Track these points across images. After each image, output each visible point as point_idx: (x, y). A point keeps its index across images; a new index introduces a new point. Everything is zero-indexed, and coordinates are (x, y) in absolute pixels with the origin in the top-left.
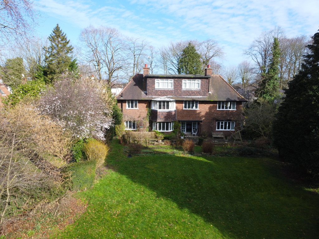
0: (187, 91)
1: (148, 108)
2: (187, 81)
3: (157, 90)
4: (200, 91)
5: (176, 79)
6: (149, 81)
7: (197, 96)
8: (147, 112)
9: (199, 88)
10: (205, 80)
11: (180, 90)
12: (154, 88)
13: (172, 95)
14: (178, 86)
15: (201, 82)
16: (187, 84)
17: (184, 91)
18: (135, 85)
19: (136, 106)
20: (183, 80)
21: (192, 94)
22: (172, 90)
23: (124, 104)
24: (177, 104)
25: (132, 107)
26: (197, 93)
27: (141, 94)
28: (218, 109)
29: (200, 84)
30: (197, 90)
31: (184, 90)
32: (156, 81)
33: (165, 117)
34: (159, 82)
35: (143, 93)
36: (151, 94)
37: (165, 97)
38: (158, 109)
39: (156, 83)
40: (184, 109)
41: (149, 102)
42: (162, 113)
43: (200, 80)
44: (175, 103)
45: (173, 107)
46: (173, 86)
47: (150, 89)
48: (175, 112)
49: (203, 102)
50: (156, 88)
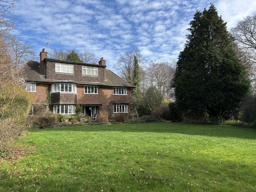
0: (87, 77)
1: (48, 92)
2: (86, 68)
3: (57, 74)
4: (98, 78)
6: (49, 64)
8: (46, 95)
10: (102, 68)
11: (81, 76)
12: (54, 71)
13: (72, 80)
14: (78, 72)
15: (98, 70)
16: (86, 71)
17: (84, 77)
18: (31, 70)
19: (33, 89)
21: (92, 80)
22: (72, 74)
24: (78, 89)
26: (95, 79)
27: (39, 77)
28: (113, 94)
32: (57, 65)
33: (67, 99)
34: (59, 66)
35: (41, 76)
36: (51, 77)
37: (66, 81)
38: (60, 92)
39: (56, 67)
40: (84, 93)
41: (49, 85)
42: (65, 95)
43: (97, 68)
44: (76, 87)
45: (75, 90)
46: (73, 71)
47: (50, 72)
48: (76, 96)
49: (101, 87)
50: (56, 71)
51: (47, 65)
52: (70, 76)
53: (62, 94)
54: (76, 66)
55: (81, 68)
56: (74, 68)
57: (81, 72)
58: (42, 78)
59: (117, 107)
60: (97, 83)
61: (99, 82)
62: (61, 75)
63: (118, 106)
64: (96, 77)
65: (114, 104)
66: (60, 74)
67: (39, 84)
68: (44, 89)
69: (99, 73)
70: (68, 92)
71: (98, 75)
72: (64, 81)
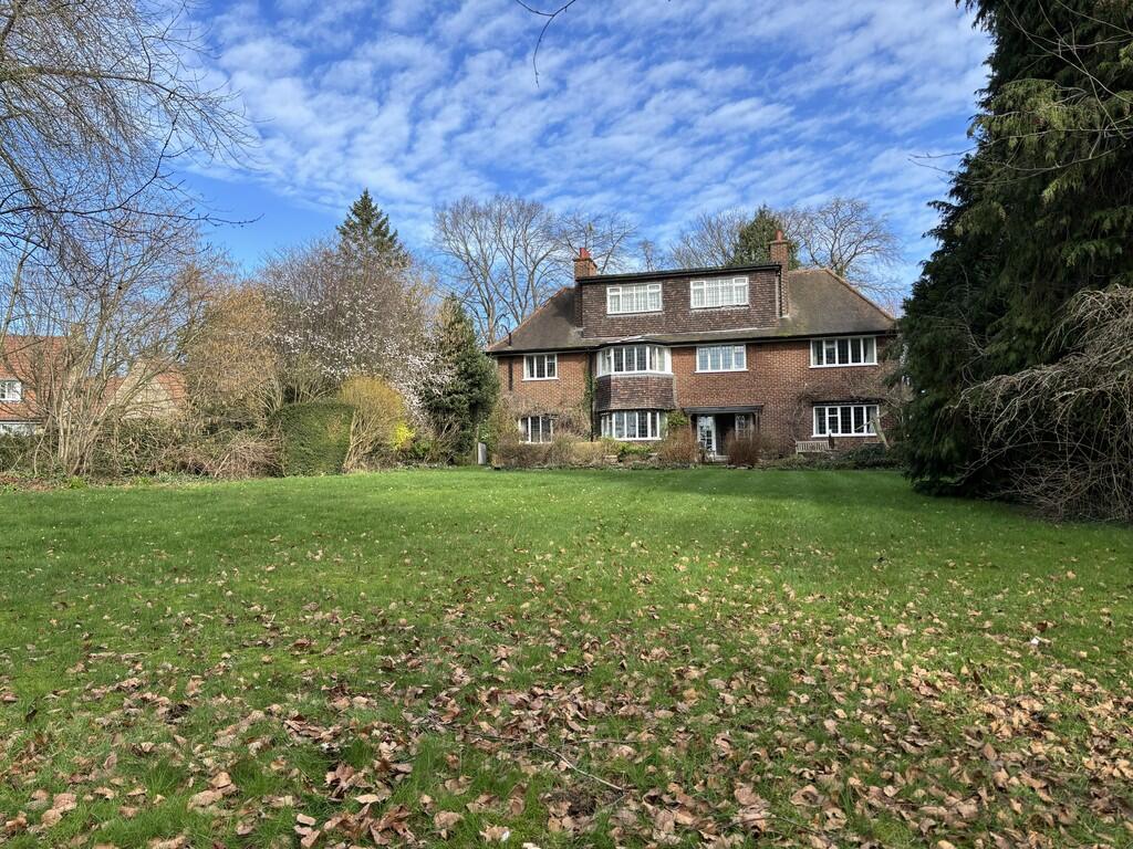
0: (707, 313)
1: (587, 376)
2: (706, 285)
3: (612, 319)
4: (749, 310)
5: (670, 282)
6: (589, 294)
7: (739, 327)
8: (583, 386)
9: (745, 303)
10: (763, 275)
11: (685, 315)
12: (605, 312)
13: (659, 332)
14: (675, 302)
15: (751, 284)
16: (706, 293)
17: (697, 315)
19: (551, 371)
20: (692, 283)
21: (724, 321)
22: (657, 314)
25: (541, 376)
26: (738, 318)
27: (567, 334)
28: (813, 366)
29: (747, 290)
30: (738, 308)
31: (697, 311)
32: (610, 291)
33: (633, 394)
34: (616, 293)
35: (574, 331)
36: (595, 331)
37: (637, 338)
38: (613, 372)
39: (608, 298)
40: (698, 371)
41: (589, 355)
42: (626, 381)
43: (747, 279)
44: (667, 356)
45: (663, 365)
46: (661, 303)
47: (593, 316)
48: (668, 380)
49: (760, 345)
50: (609, 312)
51: (584, 297)
52: (651, 321)
53: (616, 380)
54: (671, 285)
55: (688, 288)
56: (664, 292)
57: (687, 299)
58: (574, 337)
59: (827, 416)
60: (743, 332)
61: (752, 326)
62: (624, 320)
63: (833, 411)
64: (742, 308)
65: (814, 403)
66: (620, 319)
67: (566, 354)
68: (576, 367)
69: (752, 292)
70: (636, 371)
71: (747, 302)
72: (630, 338)
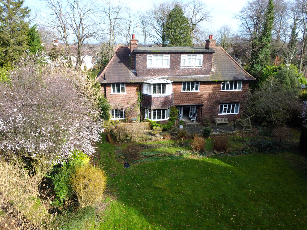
0: (186, 69)
1: (138, 93)
2: (187, 57)
3: (149, 69)
4: (202, 68)
5: (173, 55)
6: (139, 57)
7: (198, 75)
8: (137, 97)
9: (200, 66)
10: (208, 55)
12: (146, 66)
13: (168, 75)
14: (175, 64)
15: (203, 58)
16: (186, 60)
17: (183, 69)
18: (119, 62)
19: (123, 90)
20: (181, 56)
21: (192, 72)
22: (167, 68)
23: (107, 88)
24: (174, 86)
25: (118, 92)
26: (198, 71)
27: (129, 74)
28: (221, 90)
29: (202, 60)
30: (198, 67)
31: (183, 67)
32: (148, 57)
33: (160, 103)
34: (151, 58)
35: (131, 72)
36: (142, 74)
37: (160, 78)
38: (152, 94)
39: (147, 60)
40: (182, 91)
41: (139, 85)
42: (158, 98)
43: (202, 56)
44: (171, 85)
45: (170, 90)
46: (169, 64)
47: (141, 68)
49: (205, 82)
50: (148, 66)
51: (137, 59)
52: (165, 71)
53: (154, 97)
56: (171, 59)
57: (179, 63)
59: (224, 107)
60: (200, 77)
62: (154, 70)
64: (199, 67)
65: (220, 104)
67: (129, 84)
68: (134, 89)
70: (162, 94)
